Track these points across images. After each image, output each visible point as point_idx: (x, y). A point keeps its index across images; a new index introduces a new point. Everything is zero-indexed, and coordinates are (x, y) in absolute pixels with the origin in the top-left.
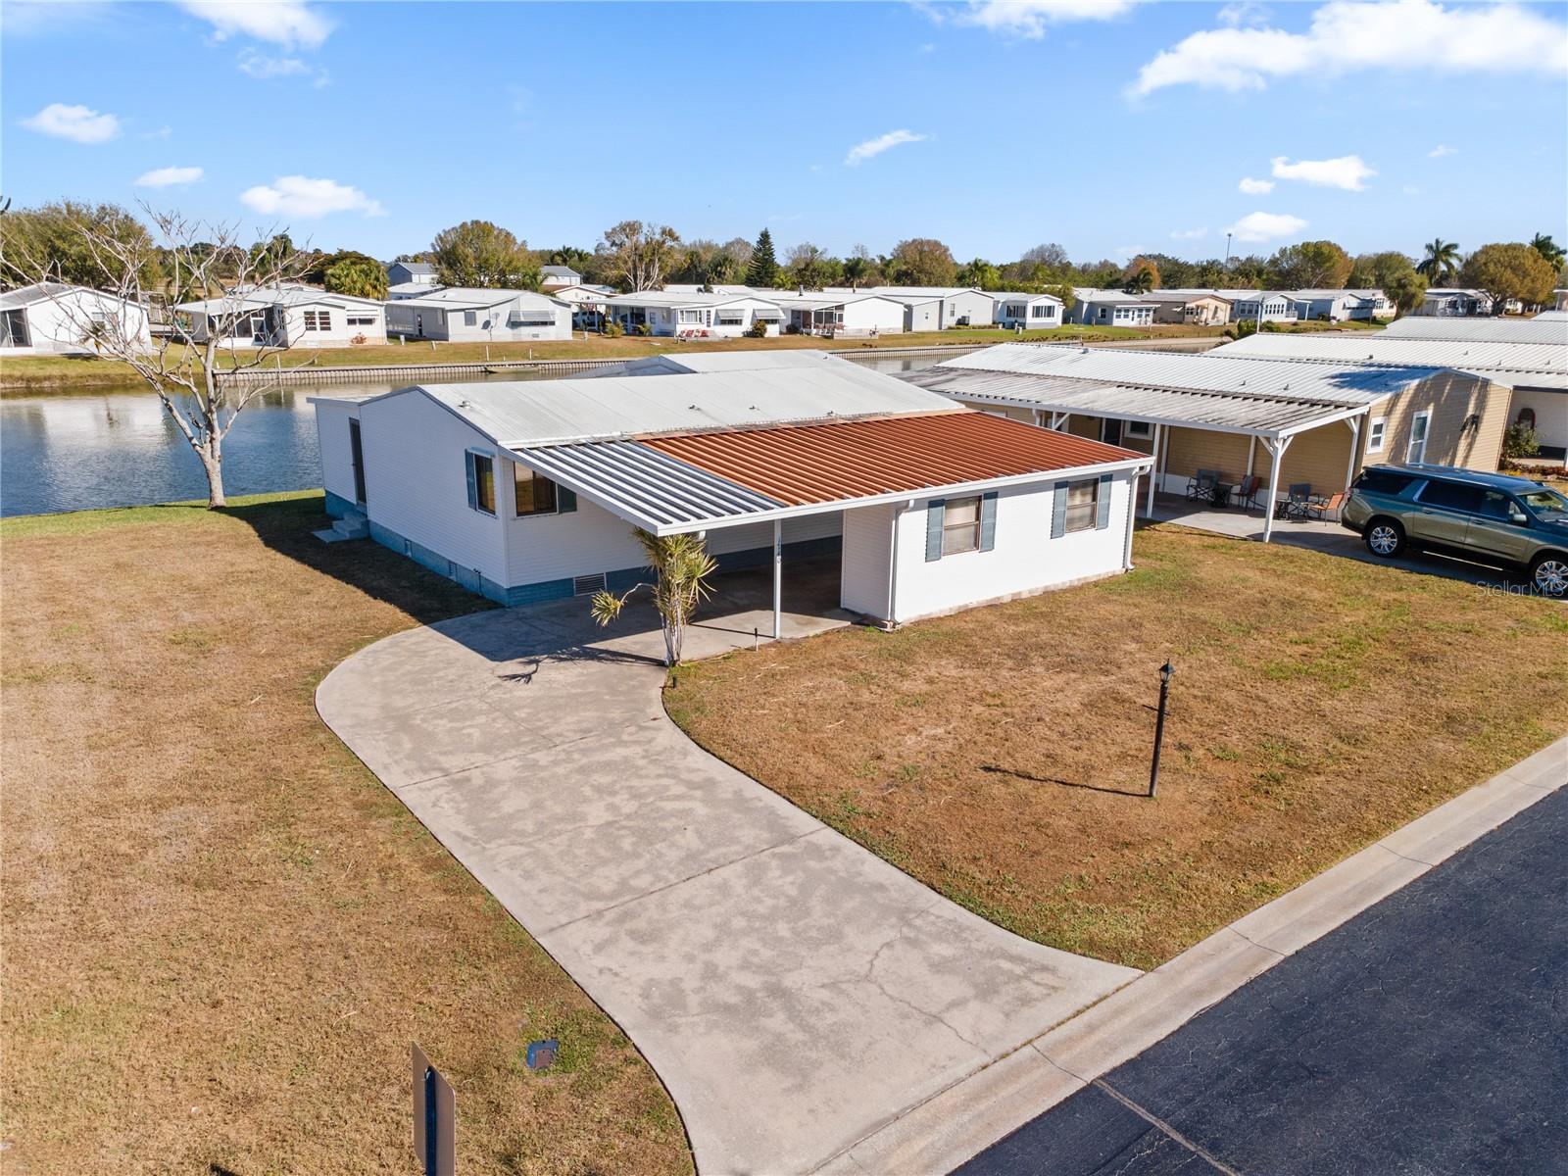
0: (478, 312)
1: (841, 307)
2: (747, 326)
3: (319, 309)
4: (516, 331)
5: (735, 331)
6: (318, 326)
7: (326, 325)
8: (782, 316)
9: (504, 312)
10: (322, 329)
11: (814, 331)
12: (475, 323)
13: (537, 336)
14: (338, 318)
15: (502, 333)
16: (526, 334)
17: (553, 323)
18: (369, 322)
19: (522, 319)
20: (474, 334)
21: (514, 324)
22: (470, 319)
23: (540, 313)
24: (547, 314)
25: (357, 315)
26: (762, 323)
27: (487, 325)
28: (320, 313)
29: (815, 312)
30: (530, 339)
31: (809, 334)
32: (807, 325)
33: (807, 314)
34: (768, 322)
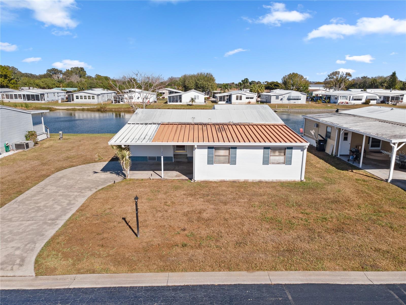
0: (279, 96)
1: (403, 95)
2: (364, 101)
3: (239, 95)
4: (289, 101)
5: (359, 102)
6: (239, 99)
7: (241, 99)
8: (378, 98)
9: (287, 96)
10: (240, 100)
11: (390, 103)
12: (278, 99)
13: (295, 102)
14: (244, 97)
15: (285, 102)
16: (292, 102)
17: (300, 99)
18: (252, 98)
19: (291, 98)
20: (279, 102)
21: (289, 99)
22: (277, 97)
23: (297, 97)
24: (299, 97)
25: (249, 97)
26: (369, 100)
27: (281, 99)
28: (240, 96)
29: (392, 97)
30: (293, 103)
31: (388, 104)
32: (388, 101)
33: (389, 97)
34: (372, 100)
